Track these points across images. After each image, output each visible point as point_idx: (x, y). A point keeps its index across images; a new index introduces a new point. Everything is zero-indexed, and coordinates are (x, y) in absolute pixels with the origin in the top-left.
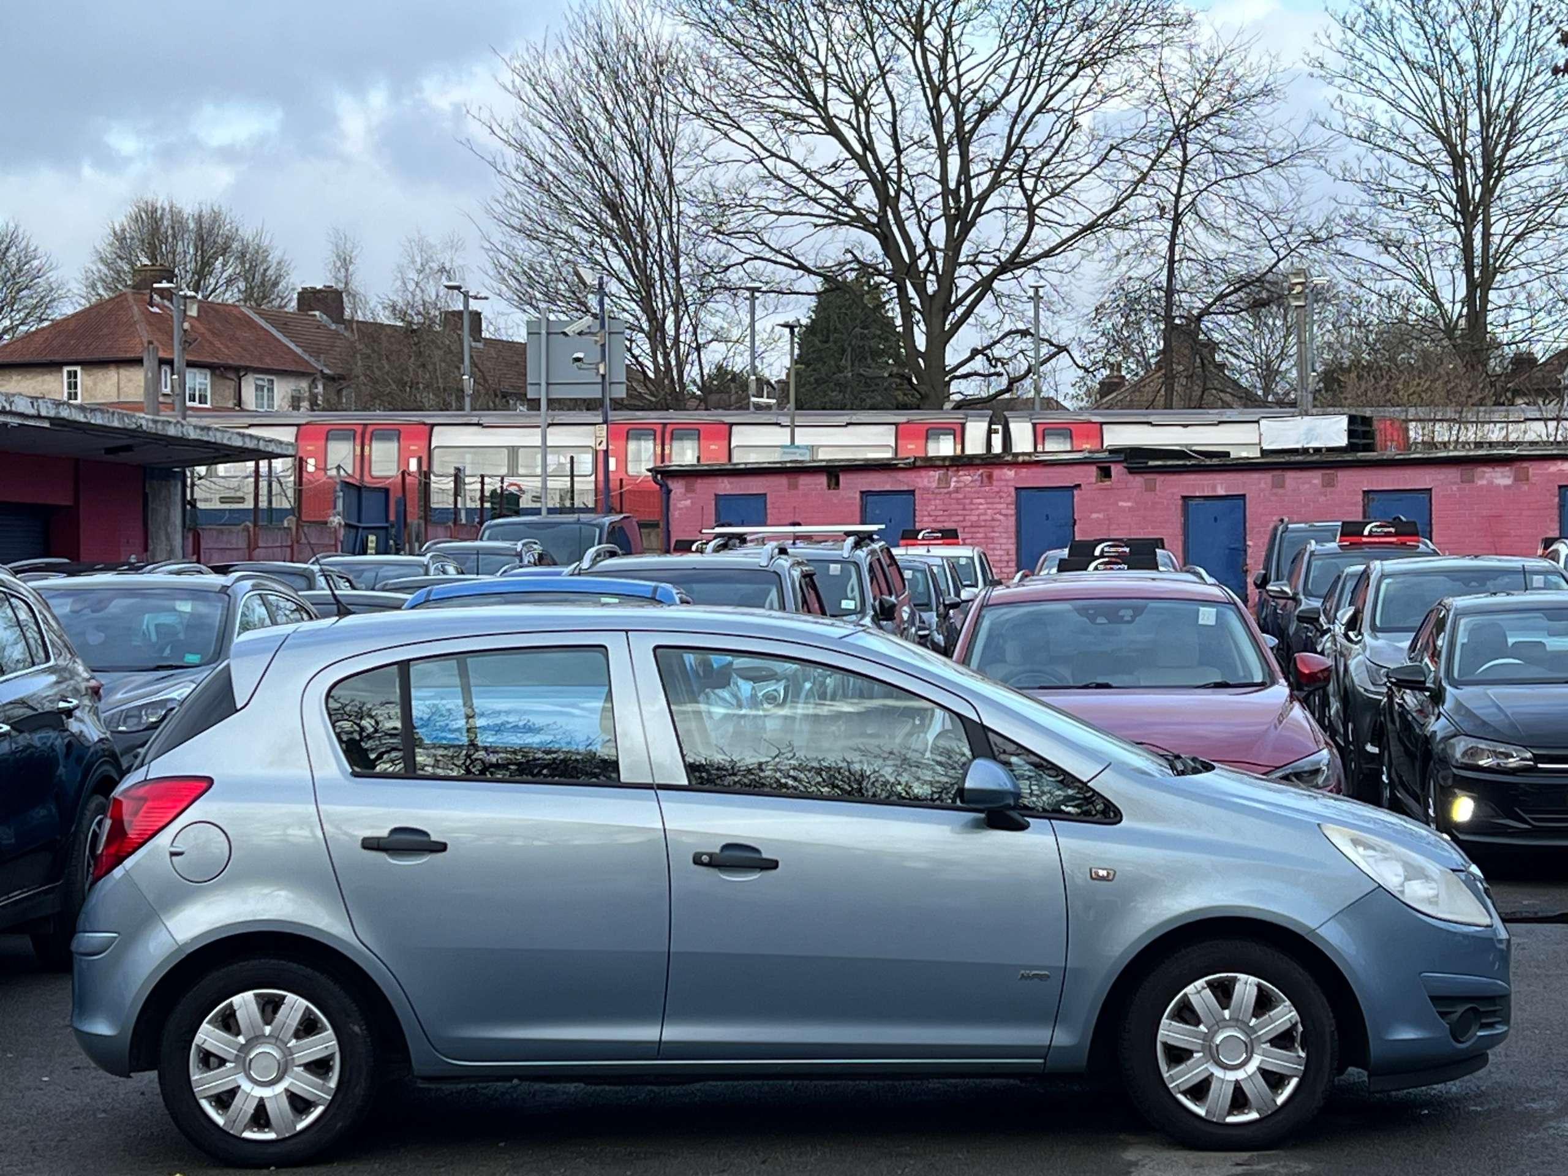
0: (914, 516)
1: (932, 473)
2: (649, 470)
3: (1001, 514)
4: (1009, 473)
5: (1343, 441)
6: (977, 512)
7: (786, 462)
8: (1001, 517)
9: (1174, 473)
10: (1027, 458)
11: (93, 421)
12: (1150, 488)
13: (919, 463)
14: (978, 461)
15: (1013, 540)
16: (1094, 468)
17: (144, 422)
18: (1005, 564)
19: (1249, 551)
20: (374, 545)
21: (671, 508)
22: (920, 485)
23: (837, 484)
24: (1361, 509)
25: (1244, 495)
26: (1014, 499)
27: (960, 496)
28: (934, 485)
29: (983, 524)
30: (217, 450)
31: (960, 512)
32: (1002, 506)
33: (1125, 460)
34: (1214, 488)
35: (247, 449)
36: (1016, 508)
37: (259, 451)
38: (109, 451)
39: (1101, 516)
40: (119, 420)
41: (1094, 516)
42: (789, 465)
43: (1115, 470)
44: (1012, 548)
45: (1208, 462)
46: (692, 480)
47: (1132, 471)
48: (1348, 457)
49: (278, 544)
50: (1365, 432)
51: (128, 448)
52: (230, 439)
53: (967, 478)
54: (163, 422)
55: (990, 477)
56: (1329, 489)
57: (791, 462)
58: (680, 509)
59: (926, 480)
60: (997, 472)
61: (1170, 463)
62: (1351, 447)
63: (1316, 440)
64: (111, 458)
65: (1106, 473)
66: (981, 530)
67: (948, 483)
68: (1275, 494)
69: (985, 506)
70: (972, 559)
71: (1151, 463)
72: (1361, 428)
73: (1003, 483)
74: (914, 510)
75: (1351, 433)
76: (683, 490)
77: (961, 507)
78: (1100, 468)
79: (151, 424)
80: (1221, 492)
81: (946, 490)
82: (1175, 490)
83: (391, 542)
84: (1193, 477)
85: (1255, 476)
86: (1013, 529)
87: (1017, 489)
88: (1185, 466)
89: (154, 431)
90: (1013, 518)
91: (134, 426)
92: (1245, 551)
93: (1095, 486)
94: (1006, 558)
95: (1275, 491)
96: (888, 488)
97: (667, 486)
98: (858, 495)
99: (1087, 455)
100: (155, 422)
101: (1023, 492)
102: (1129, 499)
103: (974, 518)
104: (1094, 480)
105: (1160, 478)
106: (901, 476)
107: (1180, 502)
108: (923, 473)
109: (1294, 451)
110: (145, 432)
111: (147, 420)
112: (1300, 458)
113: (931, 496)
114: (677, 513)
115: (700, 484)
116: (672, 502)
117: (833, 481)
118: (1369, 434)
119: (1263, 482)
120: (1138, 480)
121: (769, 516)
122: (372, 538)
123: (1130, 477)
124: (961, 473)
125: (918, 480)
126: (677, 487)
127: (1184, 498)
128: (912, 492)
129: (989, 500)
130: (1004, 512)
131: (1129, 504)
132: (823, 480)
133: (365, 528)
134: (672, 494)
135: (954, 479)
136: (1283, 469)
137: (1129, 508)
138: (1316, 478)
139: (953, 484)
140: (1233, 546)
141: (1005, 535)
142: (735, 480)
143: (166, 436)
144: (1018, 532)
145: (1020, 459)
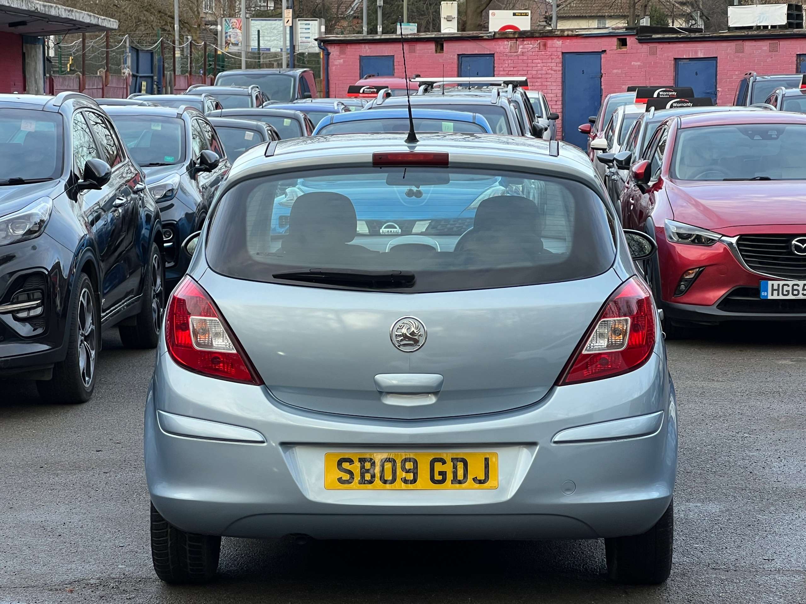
0: (494, 71)
1: (506, 43)
2: (316, 40)
3: (552, 70)
4: (558, 42)
5: (783, 21)
6: (536, 69)
7: (407, 35)
8: (553, 72)
9: (669, 42)
10: (570, 33)
11: (12, 6)
12: (653, 53)
13: (497, 36)
14: (537, 35)
15: (560, 87)
16: (615, 40)
17: (38, 6)
18: (555, 103)
19: (719, 94)
20: (145, 88)
21: (330, 64)
22: (498, 50)
23: (442, 49)
24: (795, 66)
25: (717, 57)
26: (561, 60)
27: (525, 58)
28: (508, 50)
29: (540, 76)
30: (74, 25)
31: (524, 68)
32: (553, 65)
33: (637, 34)
34: (696, 53)
35: (92, 24)
36: (562, 66)
37: (98, 25)
38: (12, 25)
39: (620, 71)
40: (26, 4)
41: (615, 71)
42: (410, 37)
43: (629, 40)
44: (559, 92)
45: (693, 35)
46: (344, 46)
47: (641, 41)
48: (788, 32)
49: (96, 87)
50: (797, 15)
51: (23, 23)
52: (83, 17)
53: (530, 46)
54: (49, 6)
55: (545, 45)
56: (774, 53)
57: (411, 34)
58: (337, 65)
59: (502, 47)
60: (550, 42)
61: (667, 36)
62: (789, 25)
63: (766, 20)
64: (12, 29)
65: (623, 42)
66: (539, 80)
67: (517, 49)
68: (738, 57)
69: (542, 65)
70: (538, 99)
71: (654, 36)
72: (795, 13)
73: (554, 49)
74: (494, 67)
75: (789, 16)
76: (338, 53)
77: (526, 65)
78: (619, 39)
79: (42, 8)
80: (701, 55)
81: (515, 54)
82: (670, 54)
83: (155, 86)
84: (682, 45)
85: (724, 44)
86: (560, 80)
87: (563, 53)
88: (677, 38)
89: (44, 12)
90: (561, 73)
91: (33, 9)
92: (716, 94)
93: (615, 52)
94: (555, 99)
95: (737, 54)
96: (476, 52)
97: (327, 50)
98: (456, 57)
99: (611, 31)
100: (44, 6)
101: (567, 56)
102: (639, 60)
103: (534, 72)
104: (615, 47)
105: (660, 46)
106: (484, 44)
107: (673, 62)
108: (500, 42)
109: (750, 28)
110: (39, 12)
111: (40, 5)
112: (755, 33)
113: (505, 58)
114: (334, 68)
115: (350, 49)
116: (330, 60)
117: (439, 47)
118: (800, 17)
119: (729, 49)
120: (645, 48)
121: (396, 71)
122: (144, 83)
123: (640, 46)
124: (525, 42)
125: (497, 47)
126: (334, 51)
127: (675, 59)
128: (492, 55)
129: (544, 61)
130: (554, 68)
131: (639, 63)
132: (432, 46)
133: (141, 77)
134: (331, 56)
135: (521, 47)
136: (743, 40)
137: (639, 66)
138: (765, 45)
139: (520, 50)
140: (708, 91)
141: (554, 84)
142: (373, 47)
143: (50, 16)
144: (563, 82)
145: (566, 33)
